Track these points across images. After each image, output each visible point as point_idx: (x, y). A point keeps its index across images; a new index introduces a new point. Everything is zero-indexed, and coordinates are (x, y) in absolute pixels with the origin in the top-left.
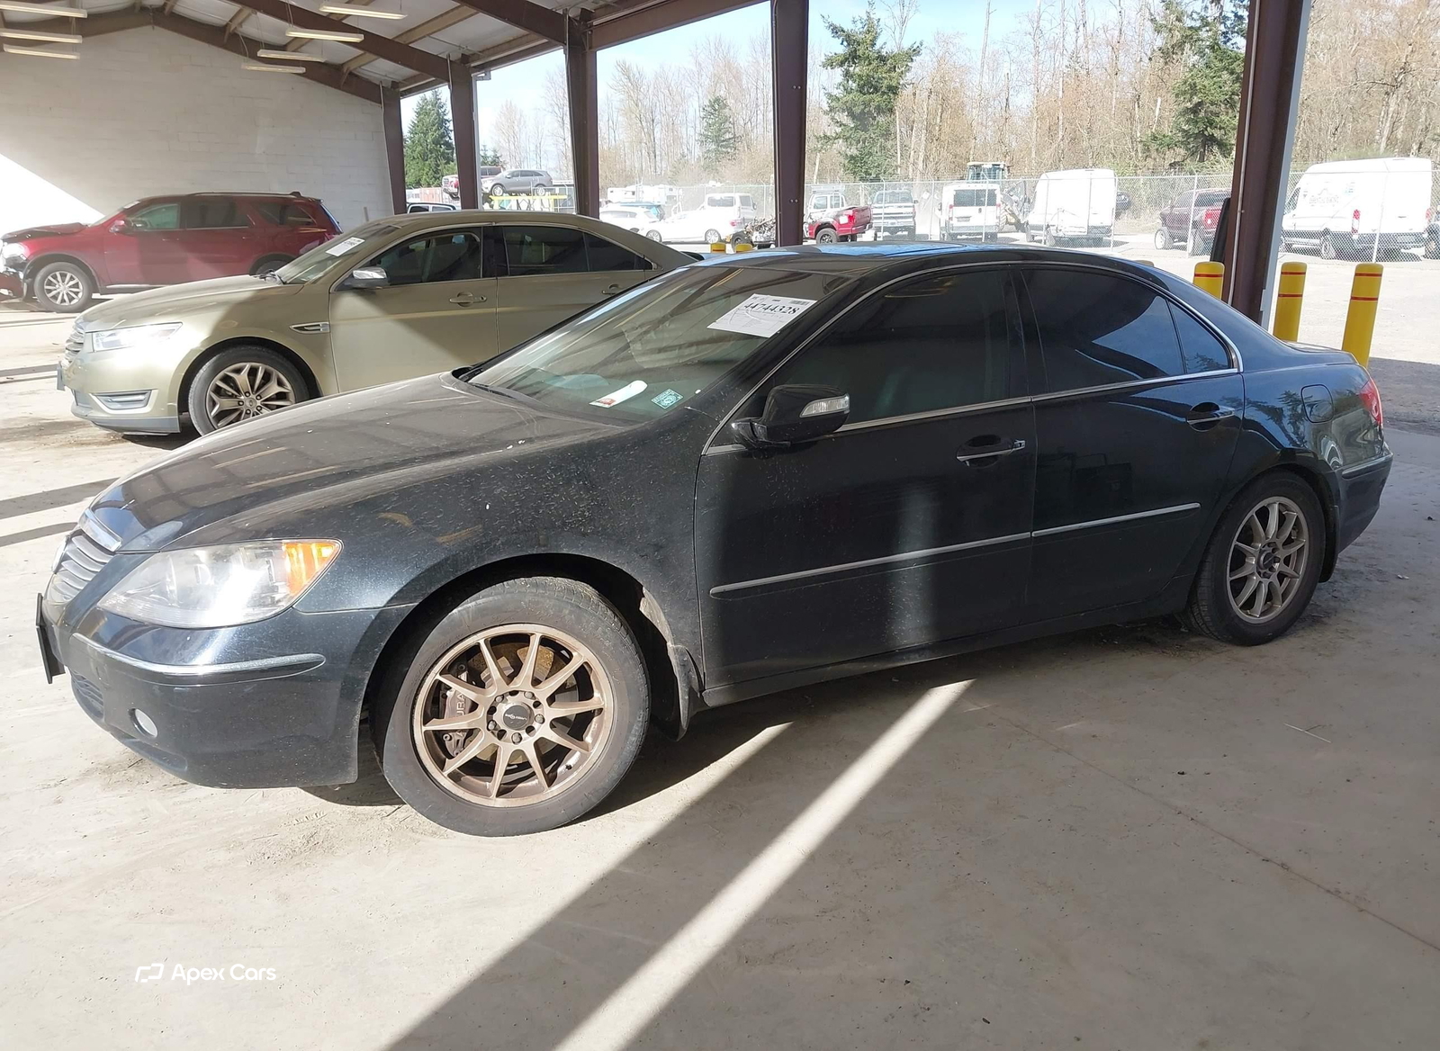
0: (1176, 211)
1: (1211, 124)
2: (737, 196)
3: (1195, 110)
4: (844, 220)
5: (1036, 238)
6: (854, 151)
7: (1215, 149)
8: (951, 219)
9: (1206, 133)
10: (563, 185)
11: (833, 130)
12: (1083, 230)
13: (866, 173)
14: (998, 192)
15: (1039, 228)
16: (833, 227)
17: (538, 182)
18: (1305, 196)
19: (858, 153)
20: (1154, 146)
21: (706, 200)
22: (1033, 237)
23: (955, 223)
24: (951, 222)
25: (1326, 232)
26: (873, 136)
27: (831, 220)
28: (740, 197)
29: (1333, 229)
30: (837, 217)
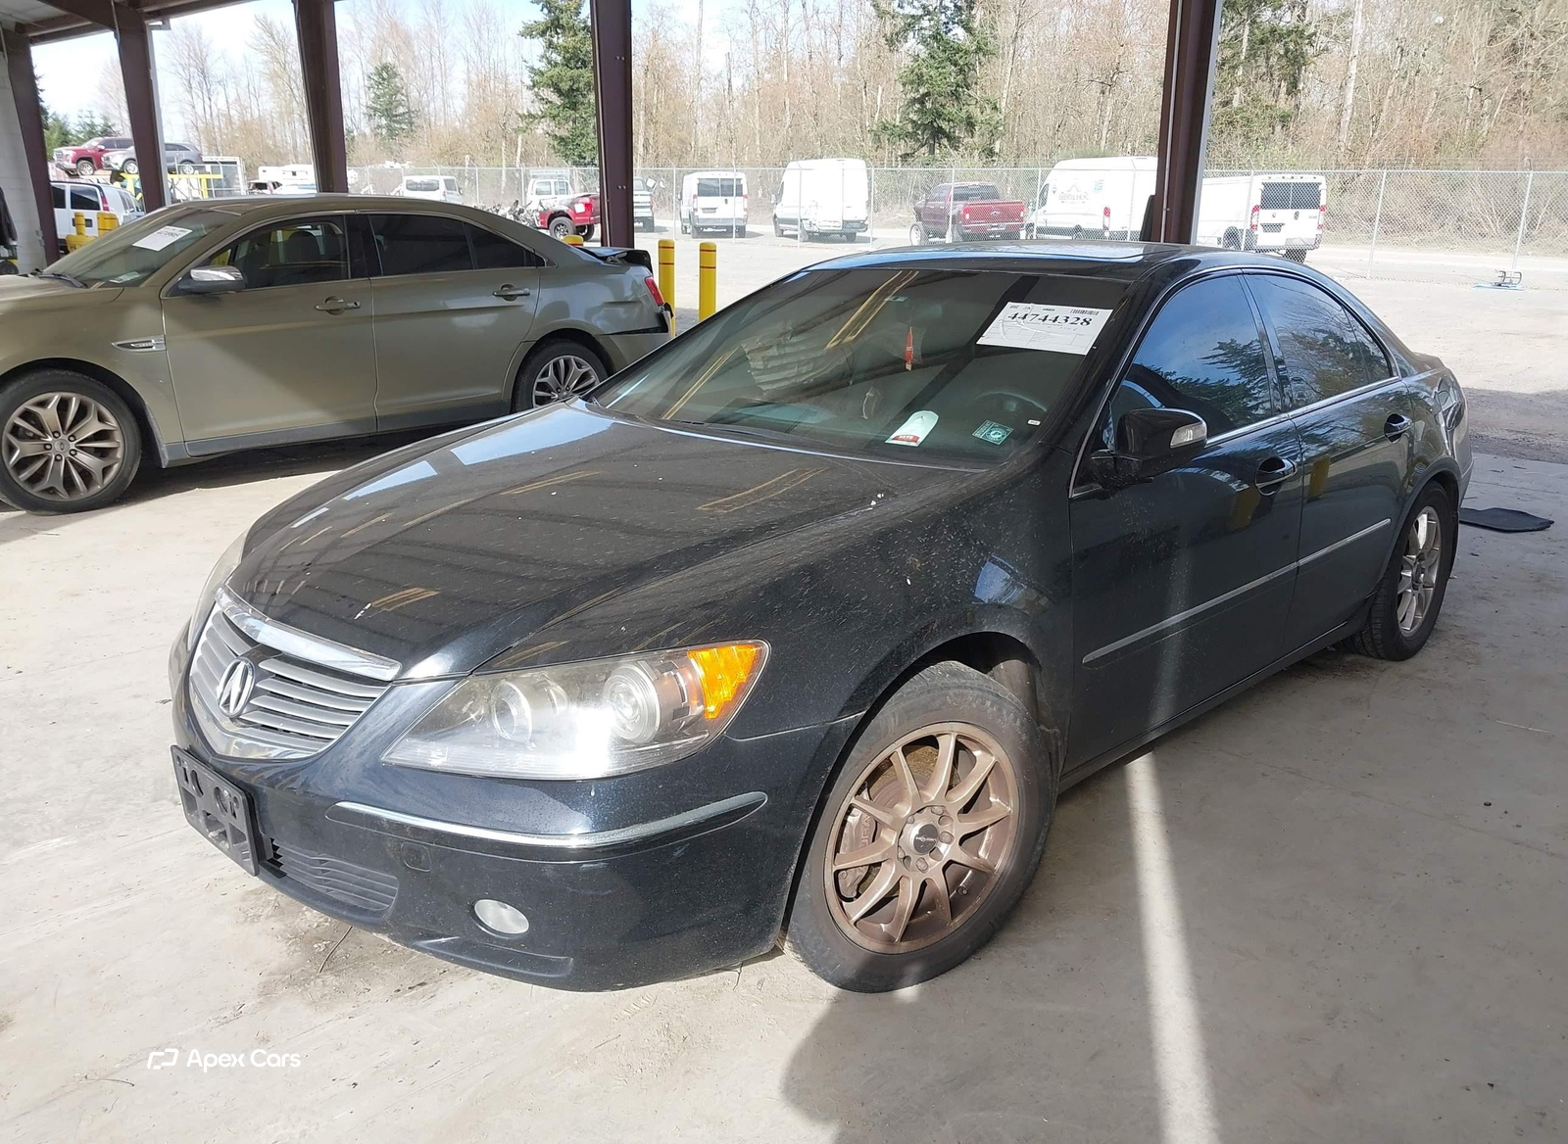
0: (932, 205)
1: (939, 115)
2: (441, 179)
3: (921, 101)
4: (580, 208)
5: (785, 233)
6: (563, 133)
7: (945, 141)
8: (696, 210)
9: (935, 124)
10: (216, 163)
11: (537, 108)
12: (837, 224)
13: (580, 156)
14: (744, 182)
15: (793, 222)
16: (568, 216)
17: (184, 158)
18: (1054, 192)
19: (567, 134)
20: (884, 137)
21: (404, 183)
22: (783, 231)
23: (700, 214)
24: (696, 214)
25: (1078, 229)
26: (584, 116)
27: (565, 209)
28: (445, 181)
29: (1084, 226)
30: (572, 205)
